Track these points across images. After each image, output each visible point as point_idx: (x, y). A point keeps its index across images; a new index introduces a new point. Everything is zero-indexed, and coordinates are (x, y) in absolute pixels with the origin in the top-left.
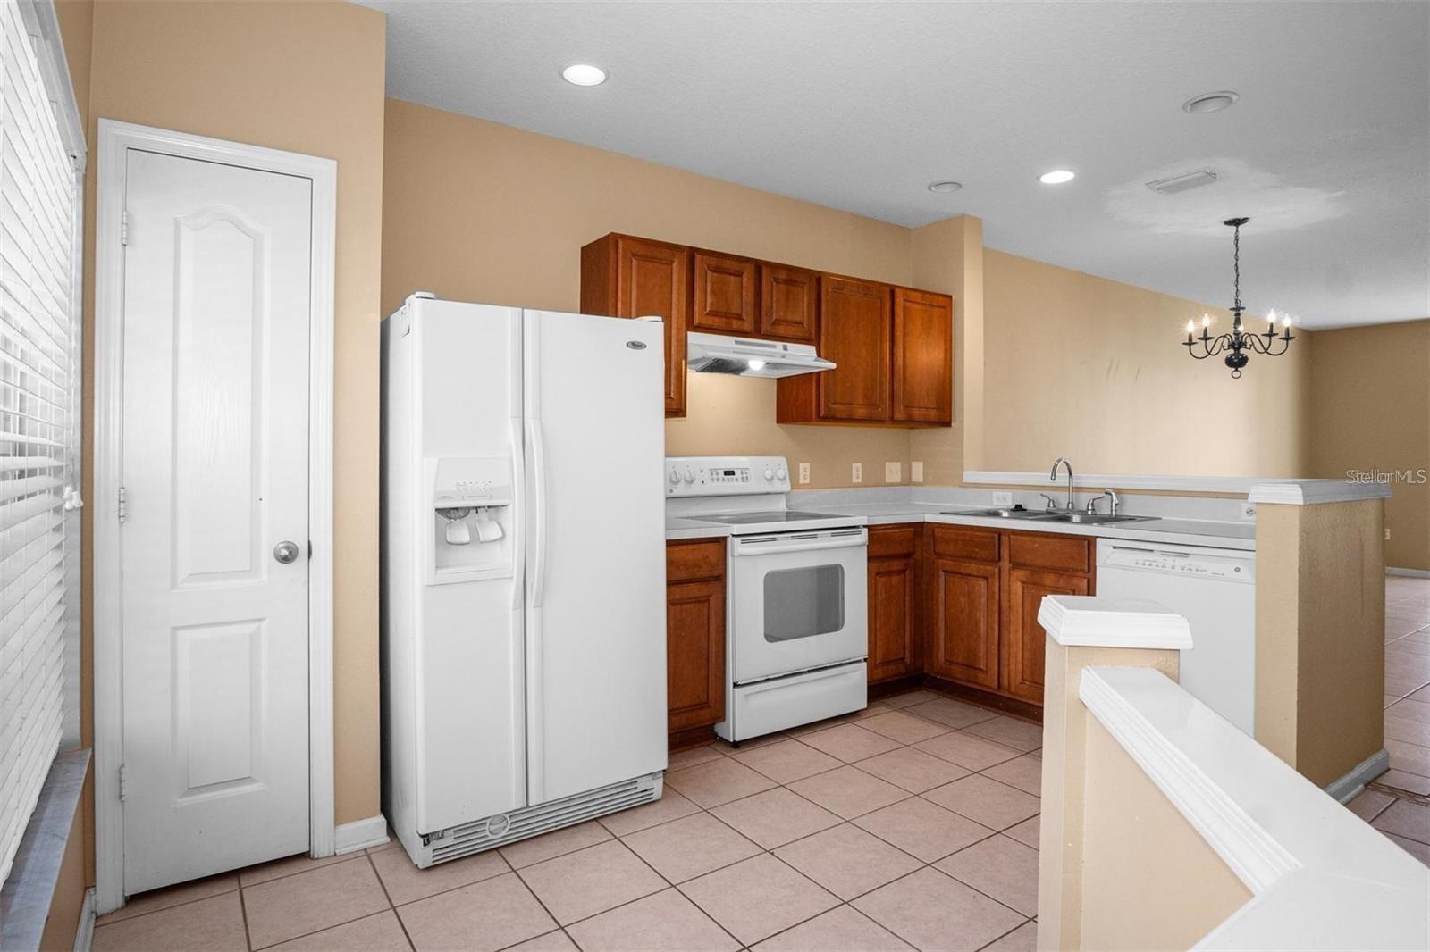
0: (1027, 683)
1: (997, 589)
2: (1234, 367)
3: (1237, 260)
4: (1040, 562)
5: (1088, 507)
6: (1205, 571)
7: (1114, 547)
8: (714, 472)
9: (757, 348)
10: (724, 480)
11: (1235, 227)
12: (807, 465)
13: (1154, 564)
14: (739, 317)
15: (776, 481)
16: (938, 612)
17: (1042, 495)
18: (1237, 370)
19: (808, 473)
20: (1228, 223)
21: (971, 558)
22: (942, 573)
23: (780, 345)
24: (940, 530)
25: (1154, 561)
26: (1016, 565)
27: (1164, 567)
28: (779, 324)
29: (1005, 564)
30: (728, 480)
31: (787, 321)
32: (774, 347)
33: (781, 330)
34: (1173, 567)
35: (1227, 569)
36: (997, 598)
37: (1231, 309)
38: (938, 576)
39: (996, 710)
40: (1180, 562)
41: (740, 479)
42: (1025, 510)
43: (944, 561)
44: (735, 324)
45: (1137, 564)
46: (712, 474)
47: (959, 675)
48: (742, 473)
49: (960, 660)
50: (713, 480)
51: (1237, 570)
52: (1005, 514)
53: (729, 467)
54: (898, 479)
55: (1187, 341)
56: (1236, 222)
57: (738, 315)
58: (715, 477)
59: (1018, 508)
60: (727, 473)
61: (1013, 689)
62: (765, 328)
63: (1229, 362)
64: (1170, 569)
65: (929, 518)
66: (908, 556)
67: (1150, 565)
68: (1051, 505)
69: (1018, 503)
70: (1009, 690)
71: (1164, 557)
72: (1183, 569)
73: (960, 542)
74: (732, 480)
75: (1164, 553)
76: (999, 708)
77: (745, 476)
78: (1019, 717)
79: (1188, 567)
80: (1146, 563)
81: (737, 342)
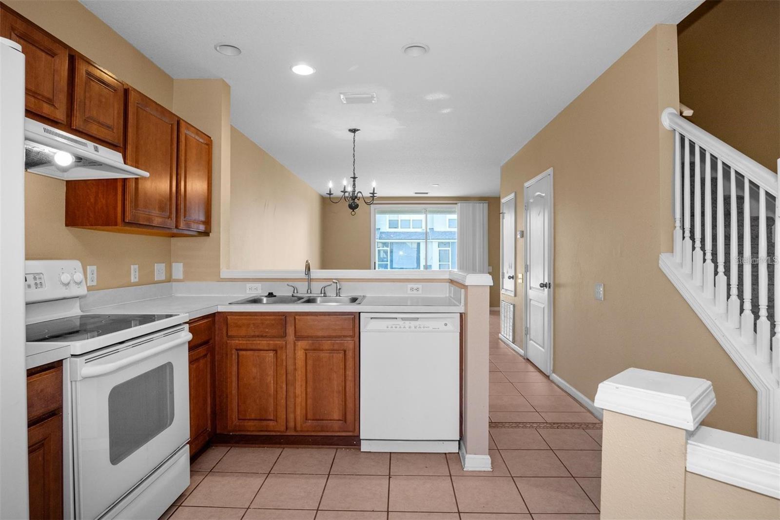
0: (310, 421)
1: (284, 358)
2: (352, 209)
3: (354, 151)
4: (320, 334)
5: (321, 291)
6: (428, 327)
7: (371, 318)
11: (353, 134)
12: (95, 268)
13: (398, 326)
14: (50, 102)
15: (72, 285)
16: (231, 382)
17: (288, 285)
18: (353, 211)
19: (95, 275)
20: (350, 130)
21: (262, 336)
22: (234, 351)
23: (90, 144)
24: (233, 317)
25: (399, 325)
26: (298, 337)
27: (404, 327)
28: (91, 124)
29: (291, 337)
31: (99, 123)
32: (85, 145)
33: (94, 129)
34: (410, 327)
35: (439, 325)
36: (284, 364)
37: (351, 178)
38: (232, 354)
39: (278, 446)
40: (413, 323)
41: (33, 286)
42: (275, 296)
43: (237, 341)
44: (45, 109)
45: (388, 327)
47: (252, 427)
48: (35, 278)
49: (253, 416)
51: (446, 325)
52: (265, 300)
54: (163, 278)
55: (329, 193)
56: (354, 131)
57: (48, 99)
59: (271, 295)
61: (299, 428)
62: (77, 123)
63: (351, 207)
64: (407, 328)
65: (221, 309)
66: (206, 343)
67: (396, 327)
68: (295, 292)
69: (270, 292)
70: (295, 429)
71: (403, 322)
72: (415, 328)
73: (252, 326)
75: (403, 319)
76: (280, 443)
77: (38, 281)
78: (297, 446)
79: (418, 326)
80: (394, 326)
81: (45, 130)
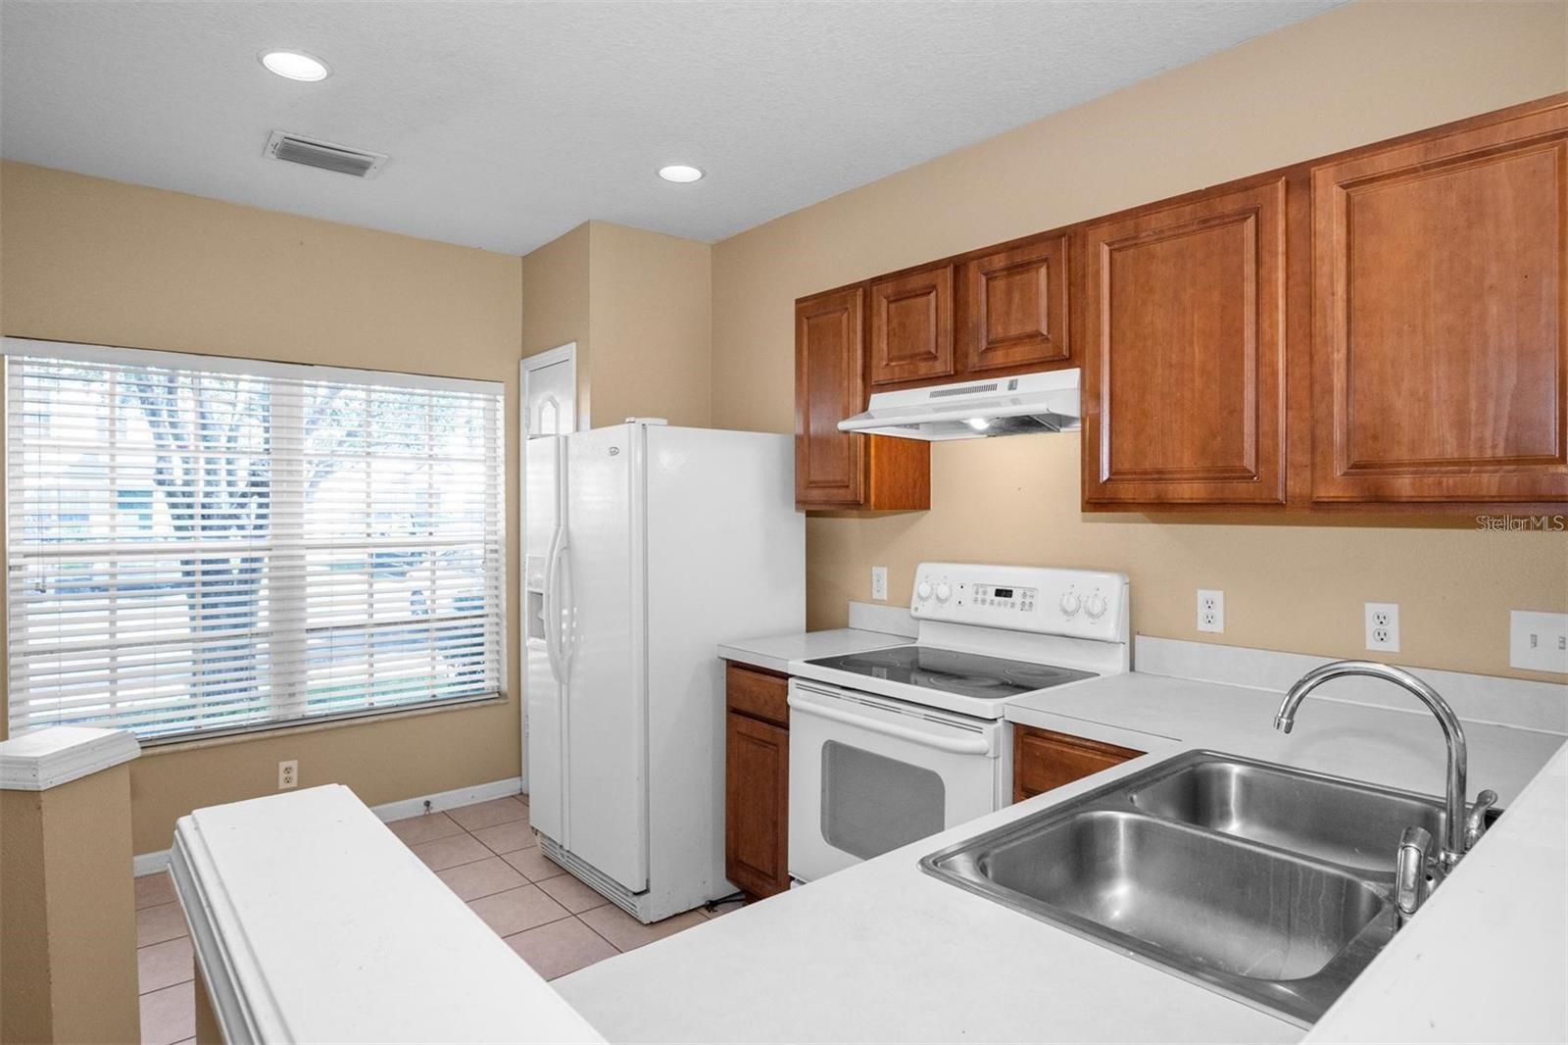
8: (981, 590)
9: (974, 395)
10: (992, 603)
14: (930, 356)
23: (1003, 382)
28: (996, 349)
30: (999, 604)
32: (994, 387)
33: (1000, 356)
41: (1018, 606)
44: (924, 368)
46: (977, 593)
48: (1024, 596)
50: (976, 600)
53: (1004, 585)
57: (927, 353)
58: (980, 596)
60: (999, 593)
62: (973, 361)
74: (1006, 604)
77: (1027, 601)
81: (933, 395)
